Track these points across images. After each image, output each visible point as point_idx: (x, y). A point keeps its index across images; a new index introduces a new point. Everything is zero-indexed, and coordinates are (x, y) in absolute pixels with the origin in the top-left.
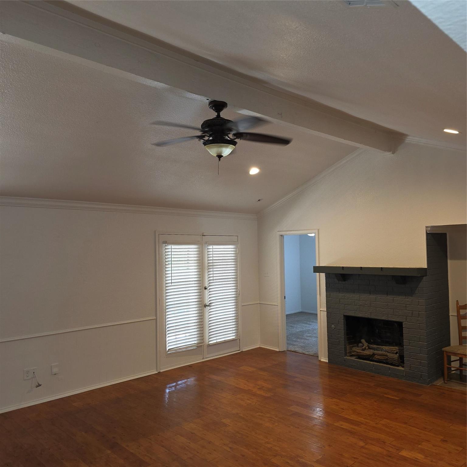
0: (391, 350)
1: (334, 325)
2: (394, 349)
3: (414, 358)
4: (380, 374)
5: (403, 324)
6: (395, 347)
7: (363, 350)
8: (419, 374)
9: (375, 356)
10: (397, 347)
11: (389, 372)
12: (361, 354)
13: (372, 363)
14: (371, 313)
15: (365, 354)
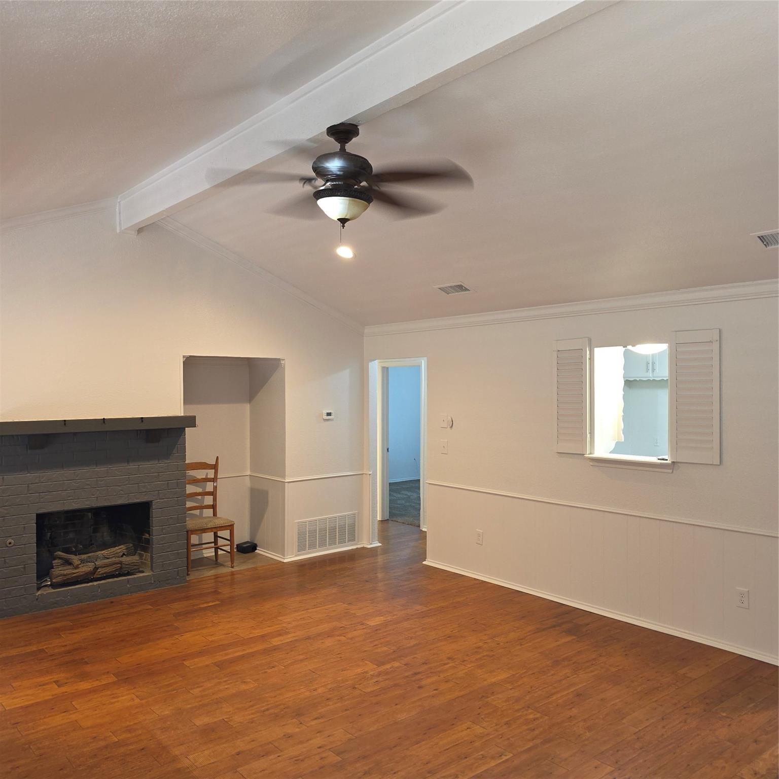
0: (115, 552)
1: (12, 539)
2: (119, 551)
3: (169, 550)
4: (111, 597)
5: (153, 504)
6: (120, 547)
7: (77, 567)
8: (175, 571)
9: (98, 571)
10: (122, 546)
11: (128, 586)
12: (75, 575)
13: (95, 583)
14: (97, 497)
15: (82, 574)
